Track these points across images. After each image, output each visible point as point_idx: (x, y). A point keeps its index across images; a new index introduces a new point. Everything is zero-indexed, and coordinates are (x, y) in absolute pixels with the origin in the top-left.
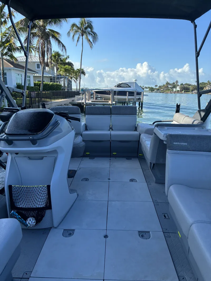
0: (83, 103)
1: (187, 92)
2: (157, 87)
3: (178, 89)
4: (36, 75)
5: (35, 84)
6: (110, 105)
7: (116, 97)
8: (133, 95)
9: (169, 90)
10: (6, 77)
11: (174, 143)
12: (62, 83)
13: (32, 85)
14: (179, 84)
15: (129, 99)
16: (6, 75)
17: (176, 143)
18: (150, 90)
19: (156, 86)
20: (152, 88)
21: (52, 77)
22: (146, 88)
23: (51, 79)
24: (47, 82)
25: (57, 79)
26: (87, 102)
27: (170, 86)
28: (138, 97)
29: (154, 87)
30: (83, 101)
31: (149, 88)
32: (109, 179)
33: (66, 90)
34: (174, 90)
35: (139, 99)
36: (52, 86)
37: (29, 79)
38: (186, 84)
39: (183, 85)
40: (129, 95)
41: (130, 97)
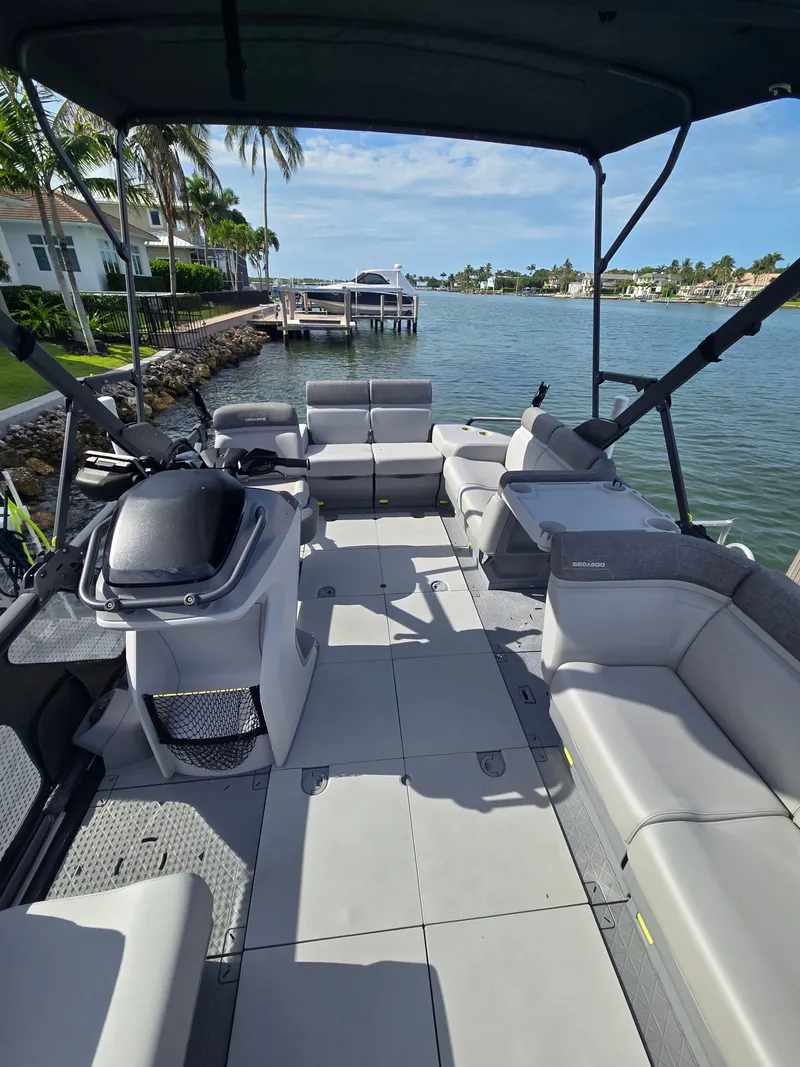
0: (280, 324)
1: (509, 291)
2: (446, 279)
3: (491, 283)
4: (151, 243)
5: (154, 271)
6: (342, 328)
7: (356, 307)
8: (395, 304)
9: (470, 285)
10: (73, 250)
11: (575, 564)
12: (223, 265)
13: (147, 273)
14: (493, 271)
15: (386, 313)
16: (73, 244)
17: (579, 564)
18: (428, 286)
19: (444, 275)
20: (434, 280)
21: (194, 249)
22: (421, 279)
23: (194, 257)
24: (184, 262)
25: (208, 255)
26: (289, 322)
27: (473, 277)
28: (406, 309)
29: (439, 278)
30: (280, 318)
31: (427, 279)
32: (383, 586)
33: (236, 289)
34: (482, 285)
35: (409, 313)
36: (199, 275)
37: (135, 254)
38: (509, 273)
39: (502, 275)
40: (385, 304)
41: (387, 309)
